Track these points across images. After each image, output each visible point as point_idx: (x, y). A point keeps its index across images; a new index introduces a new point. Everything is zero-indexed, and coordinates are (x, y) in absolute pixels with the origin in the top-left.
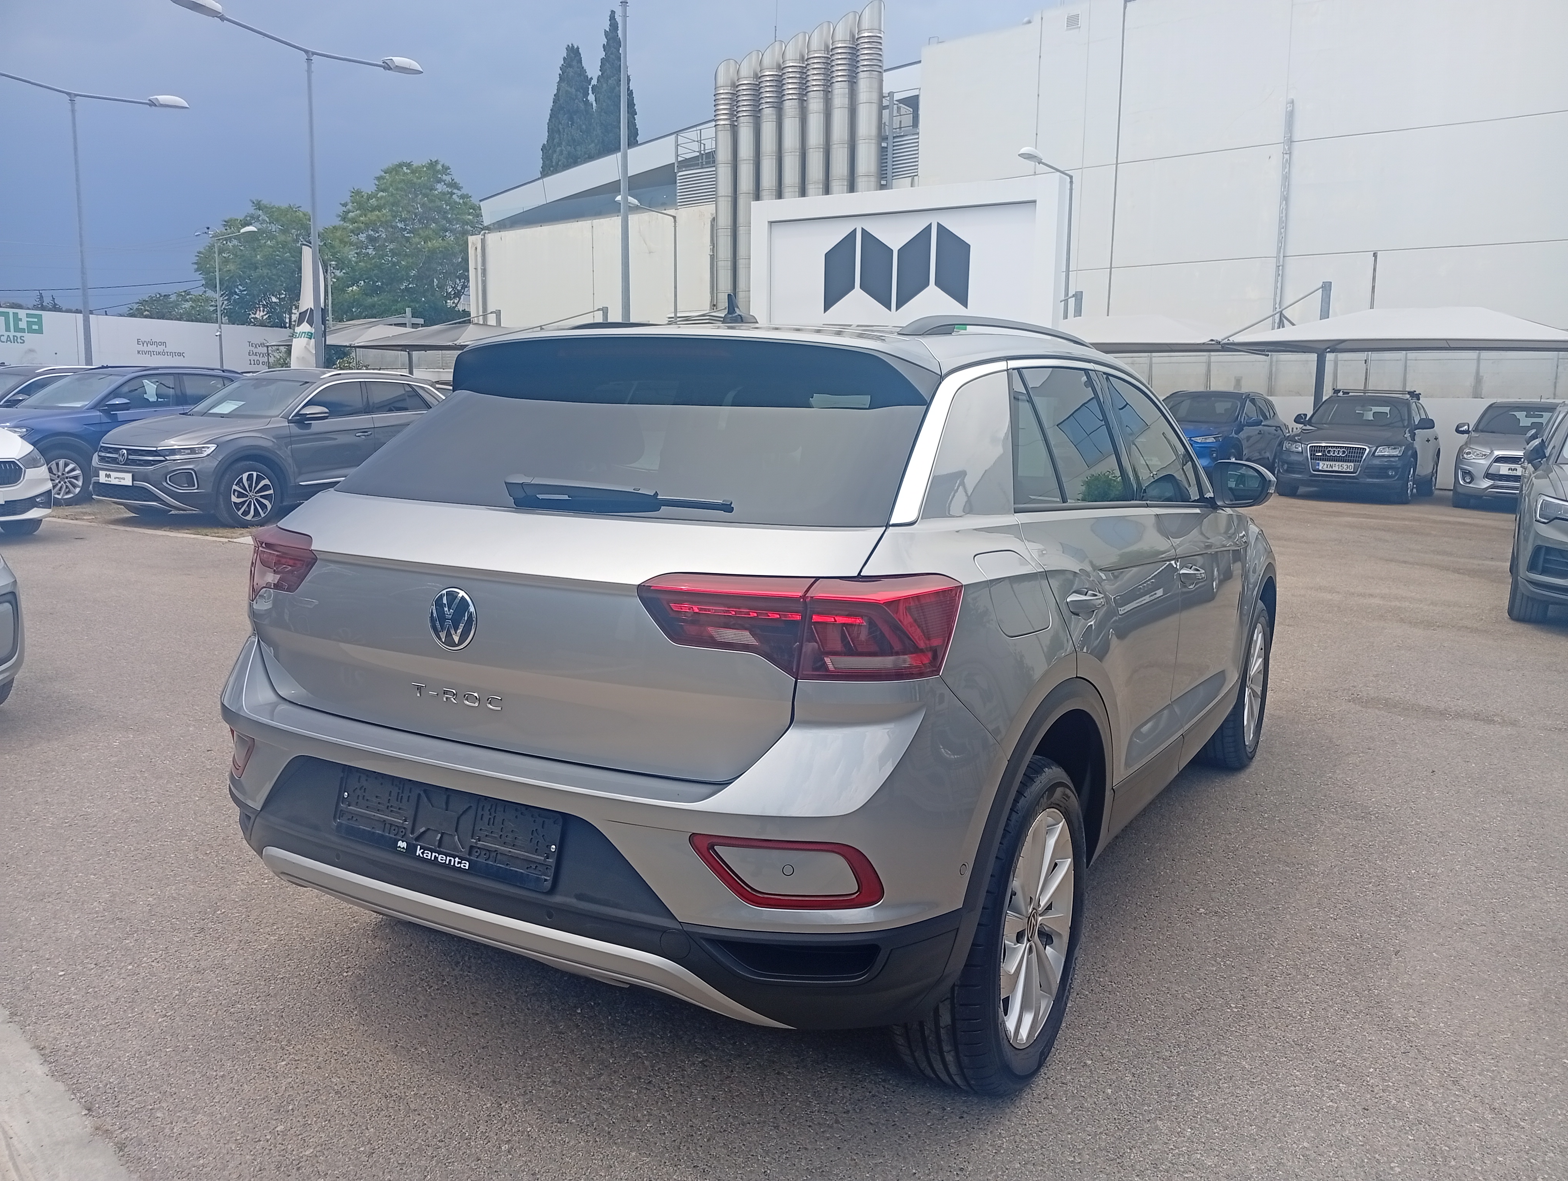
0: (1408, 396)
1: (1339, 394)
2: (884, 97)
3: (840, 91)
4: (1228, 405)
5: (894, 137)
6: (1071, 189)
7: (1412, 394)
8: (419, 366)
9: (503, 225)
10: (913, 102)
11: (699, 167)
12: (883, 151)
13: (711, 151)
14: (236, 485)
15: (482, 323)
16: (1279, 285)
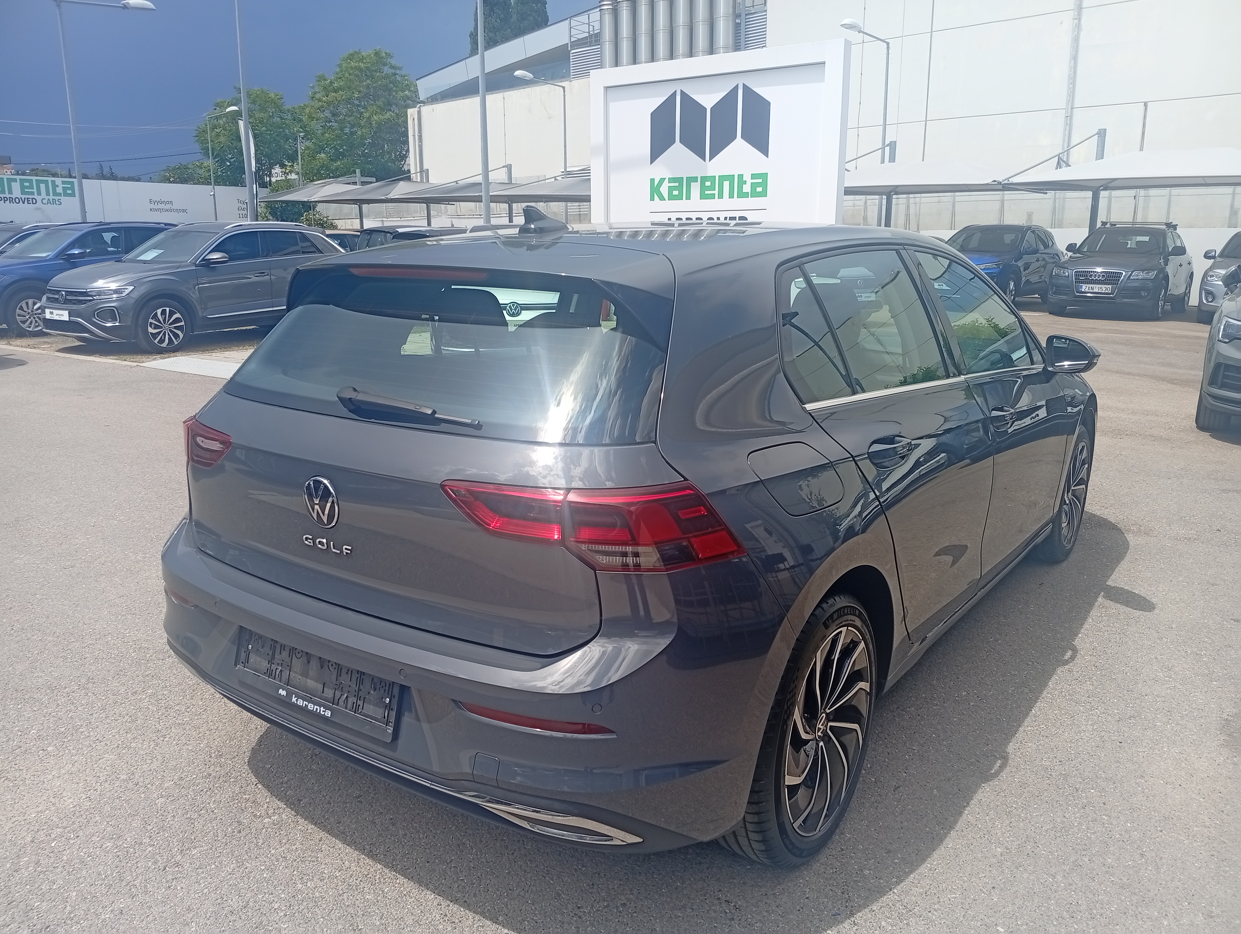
0: (1164, 227)
1: (1106, 226)
4: (1012, 236)
5: (746, 15)
6: (888, 54)
7: (1169, 225)
8: (368, 216)
9: (435, 99)
11: (588, 45)
12: (737, 26)
13: (598, 31)
14: (152, 318)
15: (419, 180)
16: (1067, 133)
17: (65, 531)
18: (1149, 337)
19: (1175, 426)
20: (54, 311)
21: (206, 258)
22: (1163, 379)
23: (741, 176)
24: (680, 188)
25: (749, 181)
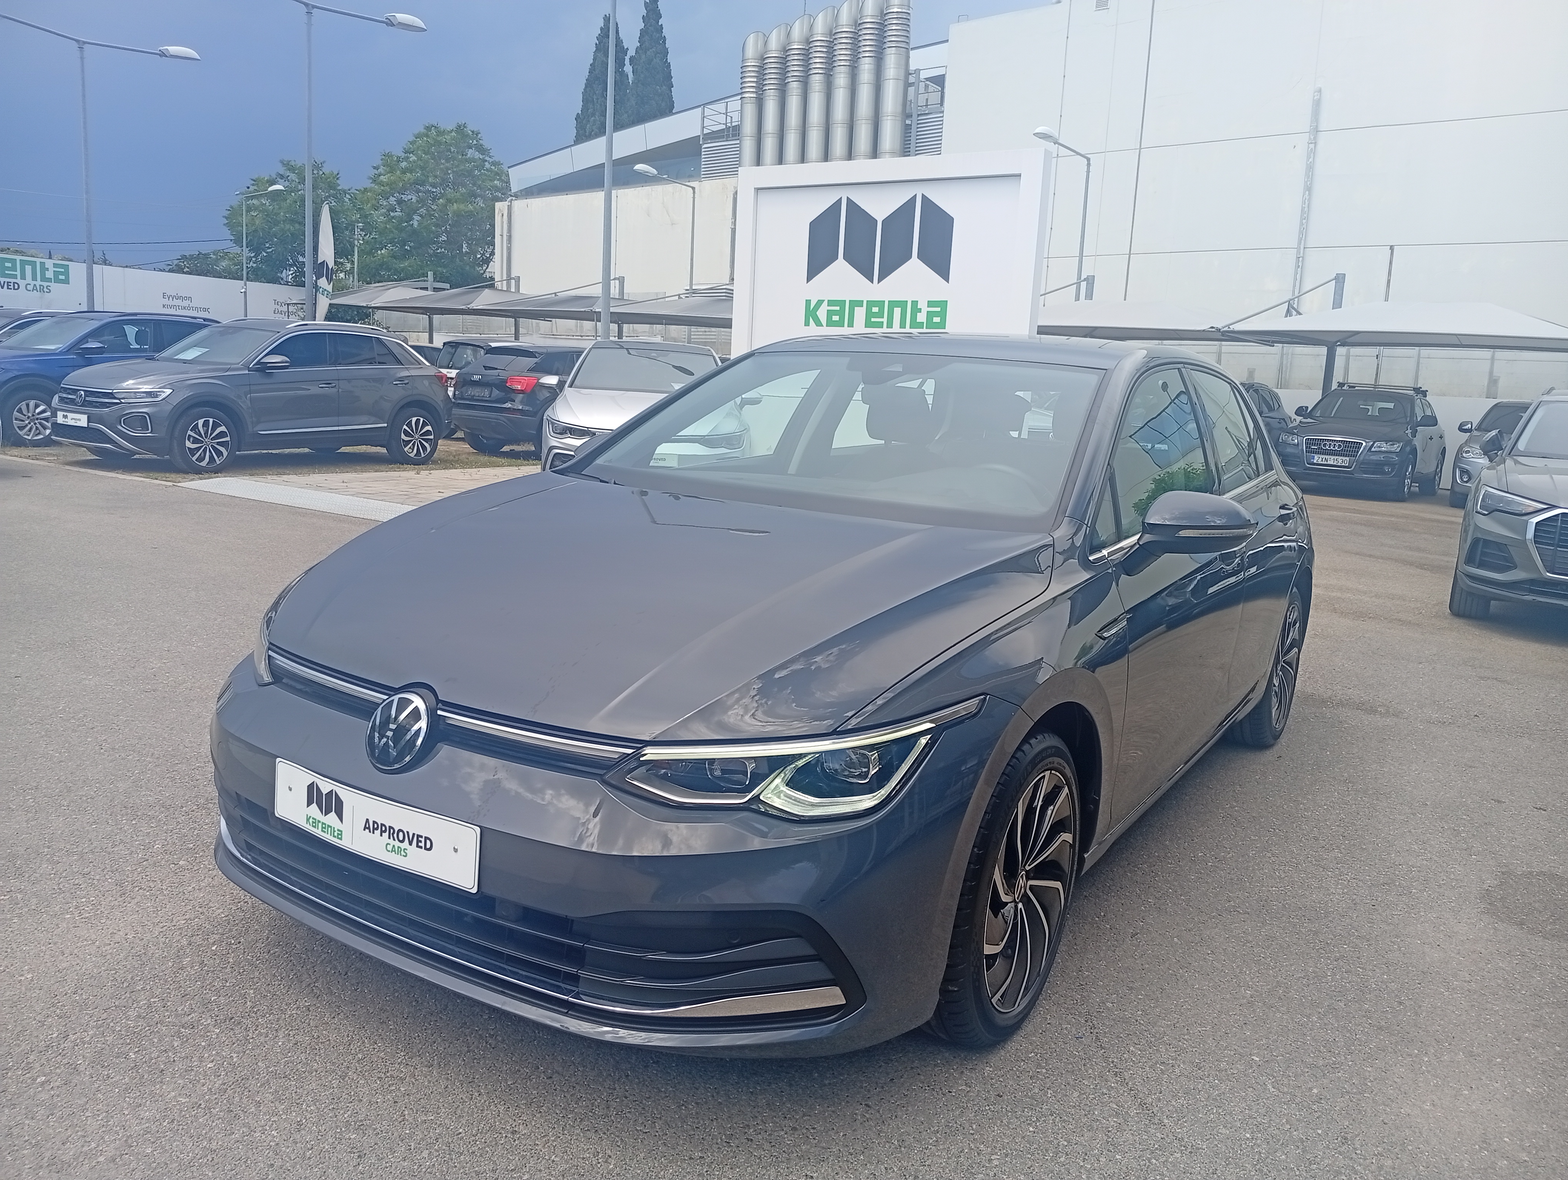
0: (1412, 392)
1: (1343, 388)
2: (911, 74)
3: (866, 66)
5: (919, 115)
6: (1088, 172)
7: (1417, 390)
8: (439, 330)
9: (531, 192)
10: (939, 81)
11: (725, 139)
12: (907, 129)
13: (737, 123)
14: (191, 430)
15: (505, 289)
16: (1298, 277)
17: (135, 654)
18: (1393, 519)
19: (1426, 612)
20: (69, 414)
21: (261, 361)
22: (1411, 564)
23: (915, 303)
24: (841, 313)
25: (925, 309)
